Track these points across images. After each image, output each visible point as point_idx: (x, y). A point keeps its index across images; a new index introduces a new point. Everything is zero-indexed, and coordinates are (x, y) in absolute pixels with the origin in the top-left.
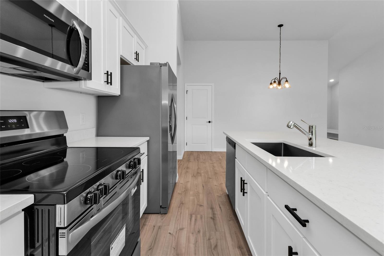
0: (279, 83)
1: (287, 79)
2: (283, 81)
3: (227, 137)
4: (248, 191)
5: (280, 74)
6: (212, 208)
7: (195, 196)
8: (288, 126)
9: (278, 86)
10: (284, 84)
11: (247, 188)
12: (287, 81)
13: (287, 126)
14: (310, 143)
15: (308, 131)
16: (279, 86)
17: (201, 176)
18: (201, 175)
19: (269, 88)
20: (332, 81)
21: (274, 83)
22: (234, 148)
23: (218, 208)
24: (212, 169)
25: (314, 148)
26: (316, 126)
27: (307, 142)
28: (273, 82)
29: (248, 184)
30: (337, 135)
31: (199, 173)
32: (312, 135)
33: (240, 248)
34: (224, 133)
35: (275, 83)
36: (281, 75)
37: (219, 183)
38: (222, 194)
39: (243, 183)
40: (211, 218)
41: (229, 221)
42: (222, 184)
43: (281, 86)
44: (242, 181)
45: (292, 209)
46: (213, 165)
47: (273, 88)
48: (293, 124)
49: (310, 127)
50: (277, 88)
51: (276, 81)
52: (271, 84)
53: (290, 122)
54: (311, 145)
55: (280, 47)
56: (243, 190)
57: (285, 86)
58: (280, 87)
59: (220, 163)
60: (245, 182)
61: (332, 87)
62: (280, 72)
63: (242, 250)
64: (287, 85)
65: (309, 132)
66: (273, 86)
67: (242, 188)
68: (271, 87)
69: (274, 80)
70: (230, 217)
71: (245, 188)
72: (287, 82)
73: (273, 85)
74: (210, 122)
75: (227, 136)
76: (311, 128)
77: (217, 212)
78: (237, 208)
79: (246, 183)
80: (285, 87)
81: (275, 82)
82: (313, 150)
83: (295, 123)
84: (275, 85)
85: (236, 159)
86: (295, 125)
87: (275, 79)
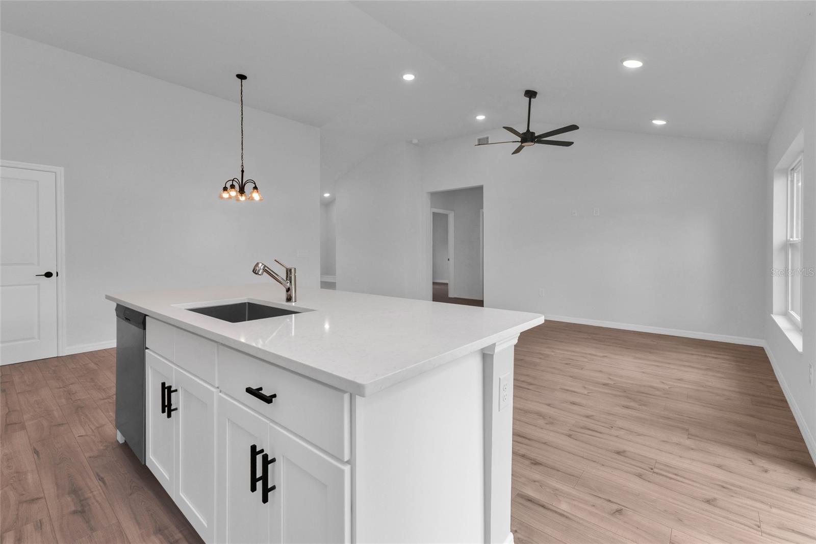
0: (242, 191)
1: (255, 184)
2: (248, 188)
3: (118, 306)
4: (179, 405)
5: (243, 171)
6: (75, 491)
7: (7, 486)
8: (255, 271)
9: (239, 194)
10: (251, 193)
11: (177, 400)
12: (255, 188)
13: (253, 271)
14: (289, 298)
15: (285, 279)
16: (242, 196)
17: (26, 429)
18: (23, 428)
19: (221, 197)
20: (327, 195)
21: (231, 188)
22: (142, 327)
23: (95, 484)
24: (63, 400)
25: (293, 303)
26: (295, 269)
27: (284, 295)
28: (228, 186)
29: (180, 391)
30: (335, 283)
31: (16, 424)
32: (291, 282)
33: (160, 530)
34: (108, 297)
35: (233, 190)
36: (244, 173)
37: (93, 428)
38: (104, 450)
39: (167, 391)
40: (75, 512)
41: (131, 495)
42: (102, 426)
43: (245, 196)
44: (166, 390)
45: (257, 389)
46: (65, 389)
47: (230, 197)
48: (262, 267)
49: (287, 271)
50: (238, 200)
51: (234, 185)
52: (225, 189)
53: (257, 264)
54: (289, 299)
55: (242, 118)
56: (167, 408)
57: (252, 197)
58: (243, 198)
59: (92, 379)
60: (172, 389)
61: (327, 205)
62: (242, 169)
63: (166, 531)
64: (256, 196)
65: (287, 279)
66: (230, 195)
67: (166, 404)
68: (225, 195)
69: (230, 183)
70: (131, 488)
71: (172, 402)
72: (255, 190)
73: (228, 193)
74: (49, 275)
75: (119, 303)
76: (289, 271)
77: (92, 492)
78: (151, 457)
79: (176, 391)
80: (252, 199)
81: (232, 186)
82: (292, 305)
83: (265, 266)
84: (233, 193)
85: (146, 350)
86: (266, 268)
87: (233, 180)
